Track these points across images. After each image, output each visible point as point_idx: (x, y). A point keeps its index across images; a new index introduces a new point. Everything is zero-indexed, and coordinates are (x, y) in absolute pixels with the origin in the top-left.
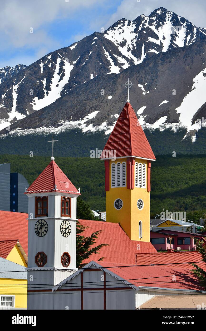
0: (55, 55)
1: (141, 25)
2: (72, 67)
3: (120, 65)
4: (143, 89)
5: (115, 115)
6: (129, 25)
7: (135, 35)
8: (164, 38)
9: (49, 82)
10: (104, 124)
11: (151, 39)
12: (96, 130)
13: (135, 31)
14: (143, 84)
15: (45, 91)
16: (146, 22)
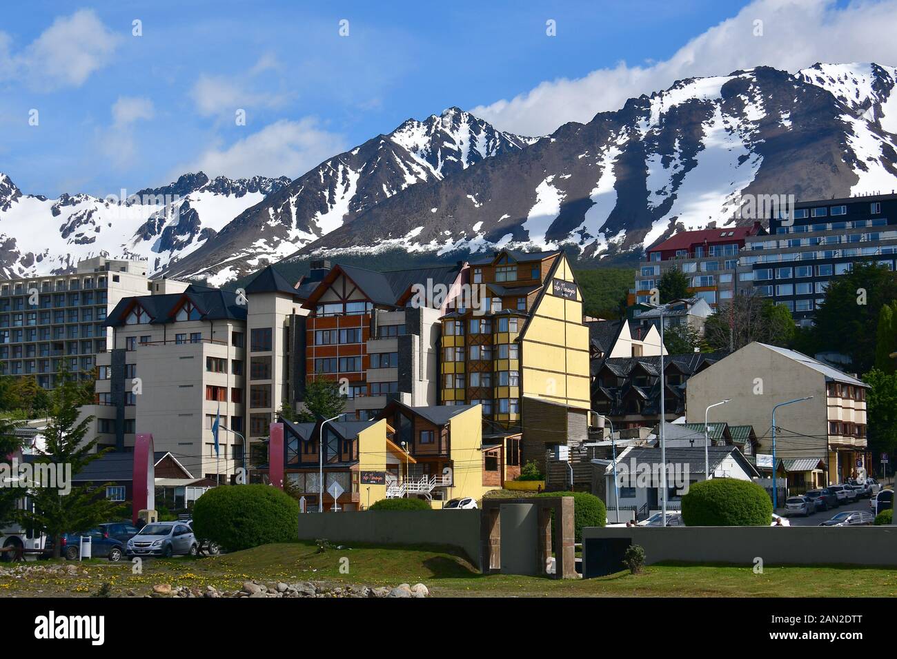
0: (336, 161)
1: (434, 127)
2: (358, 176)
3: (416, 174)
4: (474, 200)
5: (446, 232)
6: (418, 126)
7: (427, 138)
8: (462, 143)
9: (332, 193)
10: (434, 242)
11: (447, 144)
12: (424, 251)
13: (427, 134)
14: (473, 194)
15: (329, 205)
16: (438, 123)
